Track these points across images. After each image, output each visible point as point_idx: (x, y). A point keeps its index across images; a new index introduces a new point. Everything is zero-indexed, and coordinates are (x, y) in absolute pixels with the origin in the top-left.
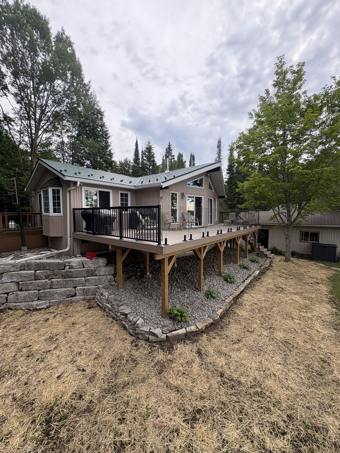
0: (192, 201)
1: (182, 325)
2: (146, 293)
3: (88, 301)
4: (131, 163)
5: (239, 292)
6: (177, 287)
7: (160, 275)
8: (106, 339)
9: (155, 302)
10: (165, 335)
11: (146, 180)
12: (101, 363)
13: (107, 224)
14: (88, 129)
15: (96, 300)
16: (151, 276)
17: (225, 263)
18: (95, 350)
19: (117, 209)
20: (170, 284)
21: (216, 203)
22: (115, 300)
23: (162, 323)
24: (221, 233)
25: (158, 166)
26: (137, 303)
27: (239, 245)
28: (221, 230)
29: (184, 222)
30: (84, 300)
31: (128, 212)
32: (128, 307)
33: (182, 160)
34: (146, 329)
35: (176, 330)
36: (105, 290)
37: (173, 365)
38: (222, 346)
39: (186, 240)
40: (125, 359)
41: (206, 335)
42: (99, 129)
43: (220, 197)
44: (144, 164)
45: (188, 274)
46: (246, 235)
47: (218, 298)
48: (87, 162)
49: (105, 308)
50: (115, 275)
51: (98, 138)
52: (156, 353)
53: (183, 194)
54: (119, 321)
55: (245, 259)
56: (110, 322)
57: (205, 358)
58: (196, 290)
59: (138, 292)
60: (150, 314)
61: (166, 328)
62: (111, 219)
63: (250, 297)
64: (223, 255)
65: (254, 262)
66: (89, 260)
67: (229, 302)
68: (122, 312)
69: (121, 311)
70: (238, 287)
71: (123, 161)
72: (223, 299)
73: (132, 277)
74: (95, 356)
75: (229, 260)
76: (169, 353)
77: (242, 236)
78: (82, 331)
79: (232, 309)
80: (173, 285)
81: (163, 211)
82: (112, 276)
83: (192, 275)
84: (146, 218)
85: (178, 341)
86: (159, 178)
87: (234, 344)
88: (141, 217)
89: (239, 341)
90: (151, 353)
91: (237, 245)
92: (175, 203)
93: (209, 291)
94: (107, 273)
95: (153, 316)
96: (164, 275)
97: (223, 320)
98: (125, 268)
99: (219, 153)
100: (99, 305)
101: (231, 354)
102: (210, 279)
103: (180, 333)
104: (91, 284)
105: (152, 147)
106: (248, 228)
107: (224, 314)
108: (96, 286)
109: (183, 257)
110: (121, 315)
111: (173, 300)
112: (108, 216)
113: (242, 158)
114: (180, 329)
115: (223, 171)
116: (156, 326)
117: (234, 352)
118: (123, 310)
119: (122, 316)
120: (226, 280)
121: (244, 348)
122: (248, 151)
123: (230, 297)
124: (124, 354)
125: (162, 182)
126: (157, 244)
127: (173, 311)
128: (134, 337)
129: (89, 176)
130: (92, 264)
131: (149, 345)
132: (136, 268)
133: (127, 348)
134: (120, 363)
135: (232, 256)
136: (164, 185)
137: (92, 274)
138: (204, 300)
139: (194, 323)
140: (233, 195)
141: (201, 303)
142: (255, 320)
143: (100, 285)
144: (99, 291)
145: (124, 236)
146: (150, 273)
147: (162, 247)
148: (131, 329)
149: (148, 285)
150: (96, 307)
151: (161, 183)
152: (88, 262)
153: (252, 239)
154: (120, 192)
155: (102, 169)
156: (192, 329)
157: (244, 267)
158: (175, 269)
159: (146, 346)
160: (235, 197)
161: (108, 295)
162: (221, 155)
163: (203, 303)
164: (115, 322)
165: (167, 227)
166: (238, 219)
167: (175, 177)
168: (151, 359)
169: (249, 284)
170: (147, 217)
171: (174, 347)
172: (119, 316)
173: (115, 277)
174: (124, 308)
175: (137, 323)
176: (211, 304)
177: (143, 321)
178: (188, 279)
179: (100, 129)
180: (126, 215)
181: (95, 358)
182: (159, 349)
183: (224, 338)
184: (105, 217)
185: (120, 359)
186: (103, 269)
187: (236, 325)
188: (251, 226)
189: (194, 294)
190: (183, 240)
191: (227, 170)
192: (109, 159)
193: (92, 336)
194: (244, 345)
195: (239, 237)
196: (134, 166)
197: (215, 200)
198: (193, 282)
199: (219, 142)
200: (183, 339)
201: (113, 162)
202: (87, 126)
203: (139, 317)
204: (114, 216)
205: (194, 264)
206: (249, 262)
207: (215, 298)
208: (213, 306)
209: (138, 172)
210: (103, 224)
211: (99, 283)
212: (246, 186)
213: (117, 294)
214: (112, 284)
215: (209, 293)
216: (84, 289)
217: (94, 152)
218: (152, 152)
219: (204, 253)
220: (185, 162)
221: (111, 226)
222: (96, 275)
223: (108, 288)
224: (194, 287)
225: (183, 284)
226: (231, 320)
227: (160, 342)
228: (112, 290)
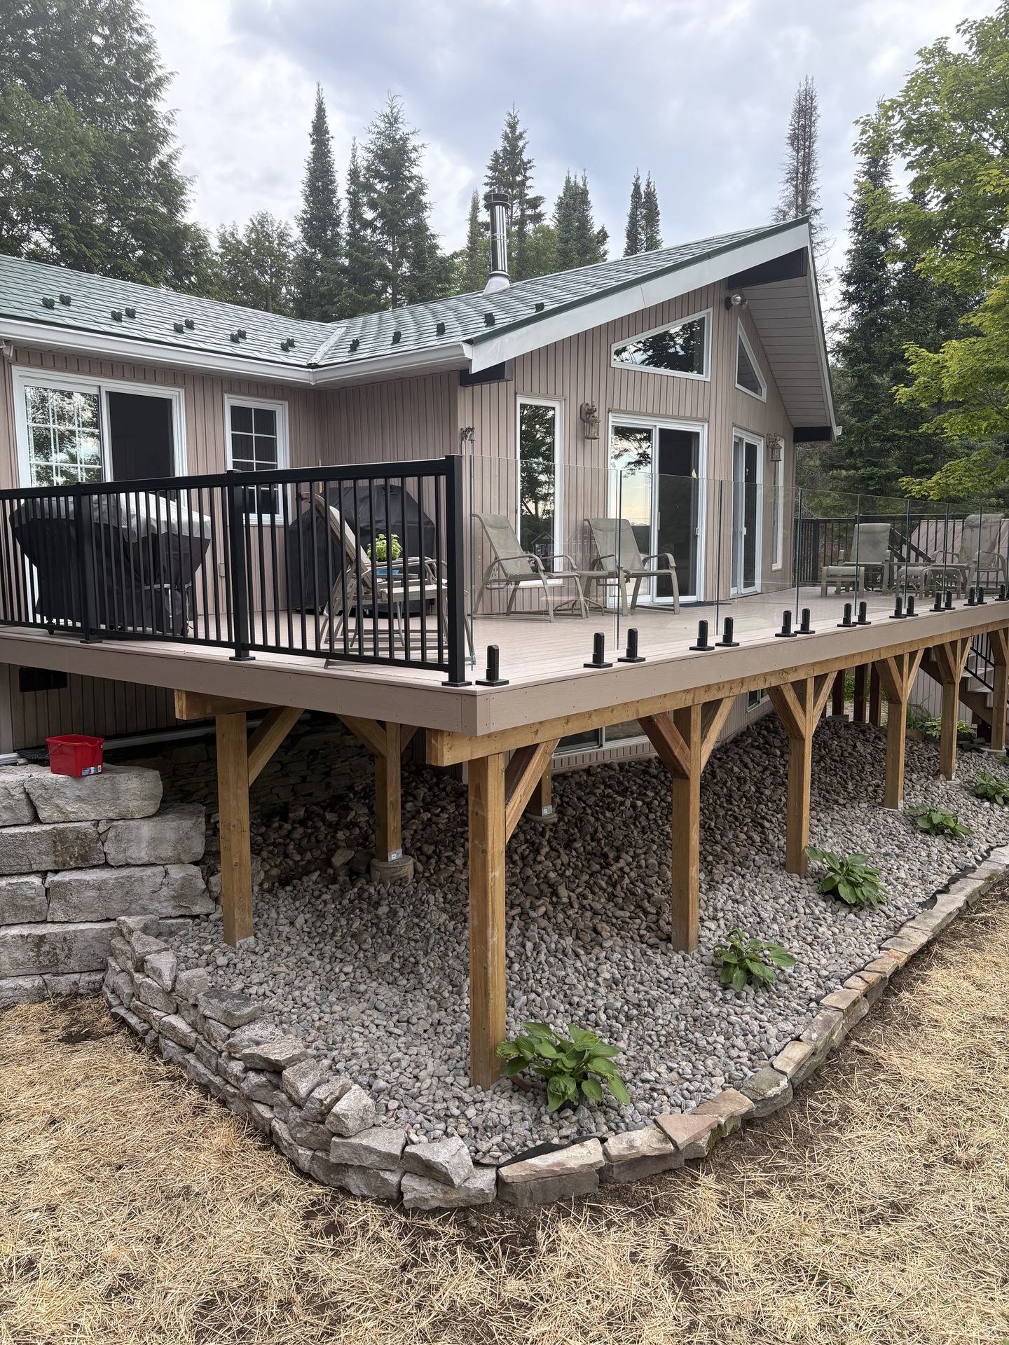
0: (643, 459)
1: (585, 1122)
2: (384, 958)
3: (64, 1006)
4: (291, 246)
5: (904, 959)
6: (557, 927)
7: (459, 862)
8: (168, 1198)
9: (433, 1003)
10: (490, 1175)
11: (378, 333)
12: (142, 1317)
13: (157, 579)
14: (35, 36)
15: (109, 995)
16: (408, 868)
17: (825, 800)
18: (110, 1249)
19: (217, 491)
20: (518, 910)
21: (781, 465)
22: (215, 992)
23: (471, 1112)
24: (805, 628)
25: (443, 261)
26: (337, 1008)
27: (905, 700)
28: (806, 614)
29: (596, 573)
30: (40, 996)
31: (279, 519)
32: (285, 1032)
33: (584, 223)
34: (387, 1141)
35: (547, 1148)
36: (155, 943)
37: (533, 1332)
38: (804, 1234)
39: (607, 660)
40: (274, 1296)
41: (713, 1176)
42: (97, 40)
43: (803, 435)
44: (365, 251)
45: (617, 859)
46: (948, 649)
47: (784, 987)
48: (36, 236)
49: (156, 1040)
50: (209, 861)
51: (92, 92)
52: (440, 1268)
53: (591, 411)
54: (236, 1106)
55: (941, 785)
56: (189, 1111)
57: (707, 1294)
58: (662, 945)
59: (339, 954)
60: (404, 1064)
61: (498, 1139)
62: (185, 547)
63: (966, 984)
64: (815, 762)
65: (992, 800)
66: (62, 778)
67: (843, 1006)
68: (252, 1056)
69: (247, 1051)
70: (897, 930)
71: (241, 235)
72: (812, 990)
73: (308, 873)
74: (109, 1281)
75: (850, 786)
76: (510, 1271)
77: (927, 651)
78: (36, 1156)
79: (862, 1047)
80: (533, 914)
81: (477, 511)
82: (195, 870)
83: (639, 867)
84: (380, 544)
85: (559, 1209)
86: (450, 320)
87: (869, 1224)
88: (350, 535)
89: (899, 1211)
90: (415, 1270)
91: (895, 701)
92: (543, 478)
93: (733, 947)
94: (166, 851)
95: (422, 1074)
96: (485, 851)
97: (811, 1102)
98: (268, 826)
99: (802, 177)
100: (124, 1022)
101: (851, 1274)
102: (742, 887)
103: (573, 1164)
104: (76, 912)
105: (410, 146)
106: (959, 604)
107: (817, 1071)
108: (108, 920)
109: (588, 771)
110: (246, 1070)
111: (533, 996)
112: (164, 530)
113: (934, 204)
114: (574, 1143)
115: (821, 286)
116: (442, 1126)
117: (870, 1267)
118: (258, 1043)
119: (254, 1078)
120: (831, 894)
121: (924, 1245)
122: (970, 158)
123: (849, 982)
124: (267, 1272)
125: (469, 342)
126: (444, 676)
127: (532, 1050)
128: (322, 1183)
129: (48, 304)
130: (80, 799)
131: (405, 1229)
132: (330, 825)
133: (281, 1240)
134: (246, 1318)
135: (868, 768)
136: (481, 360)
137: (84, 858)
138: (704, 995)
139: (650, 1114)
140: (876, 427)
141: (689, 1010)
142: (990, 1105)
143: (130, 915)
144: (127, 948)
145: (259, 641)
146: (406, 852)
147: (473, 695)
148: (304, 1143)
149: (393, 913)
150: (109, 1034)
151: (466, 348)
152: (57, 790)
153: (981, 672)
154: (230, 401)
155: (125, 276)
156: (638, 1143)
157: (933, 826)
158: (542, 834)
159: (384, 1234)
160: (888, 439)
161: (177, 968)
162: (813, 187)
163: (698, 1012)
164: (214, 1109)
165: (499, 599)
166: (901, 559)
167: (541, 314)
168: (414, 1300)
169: (960, 915)
170: (388, 539)
171: (540, 1235)
172: (238, 1079)
173: (210, 872)
174: (265, 1033)
175: (337, 1109)
176: (746, 1018)
177: (370, 1101)
178: (614, 886)
179: (104, 37)
180: (267, 533)
181: (113, 1292)
182: (459, 1249)
183: (812, 1197)
184: (145, 540)
185: (245, 1294)
186: (146, 830)
187: (880, 1126)
188: (975, 597)
189: (649, 962)
190: (590, 660)
191: (848, 279)
192: (161, 215)
193: (92, 1180)
194: (929, 1229)
195: (906, 658)
196: (306, 263)
197: (771, 448)
198: (646, 904)
199: (805, 111)
200: (586, 1196)
201: (185, 233)
202: (30, 22)
203: (344, 1079)
204: (197, 534)
205: (648, 805)
206: (961, 798)
207: (765, 985)
208: (756, 1029)
209: (329, 298)
210: (138, 580)
211: (125, 906)
212: (954, 367)
213: (222, 961)
214: (197, 910)
215: (734, 961)
216: (42, 938)
217: (72, 171)
218: (411, 179)
219: (703, 737)
220: (603, 236)
221: (181, 590)
222: (106, 865)
223: (171, 934)
224: (649, 929)
225: (589, 914)
226: (857, 1105)
227: (461, 1209)
228: (195, 945)
